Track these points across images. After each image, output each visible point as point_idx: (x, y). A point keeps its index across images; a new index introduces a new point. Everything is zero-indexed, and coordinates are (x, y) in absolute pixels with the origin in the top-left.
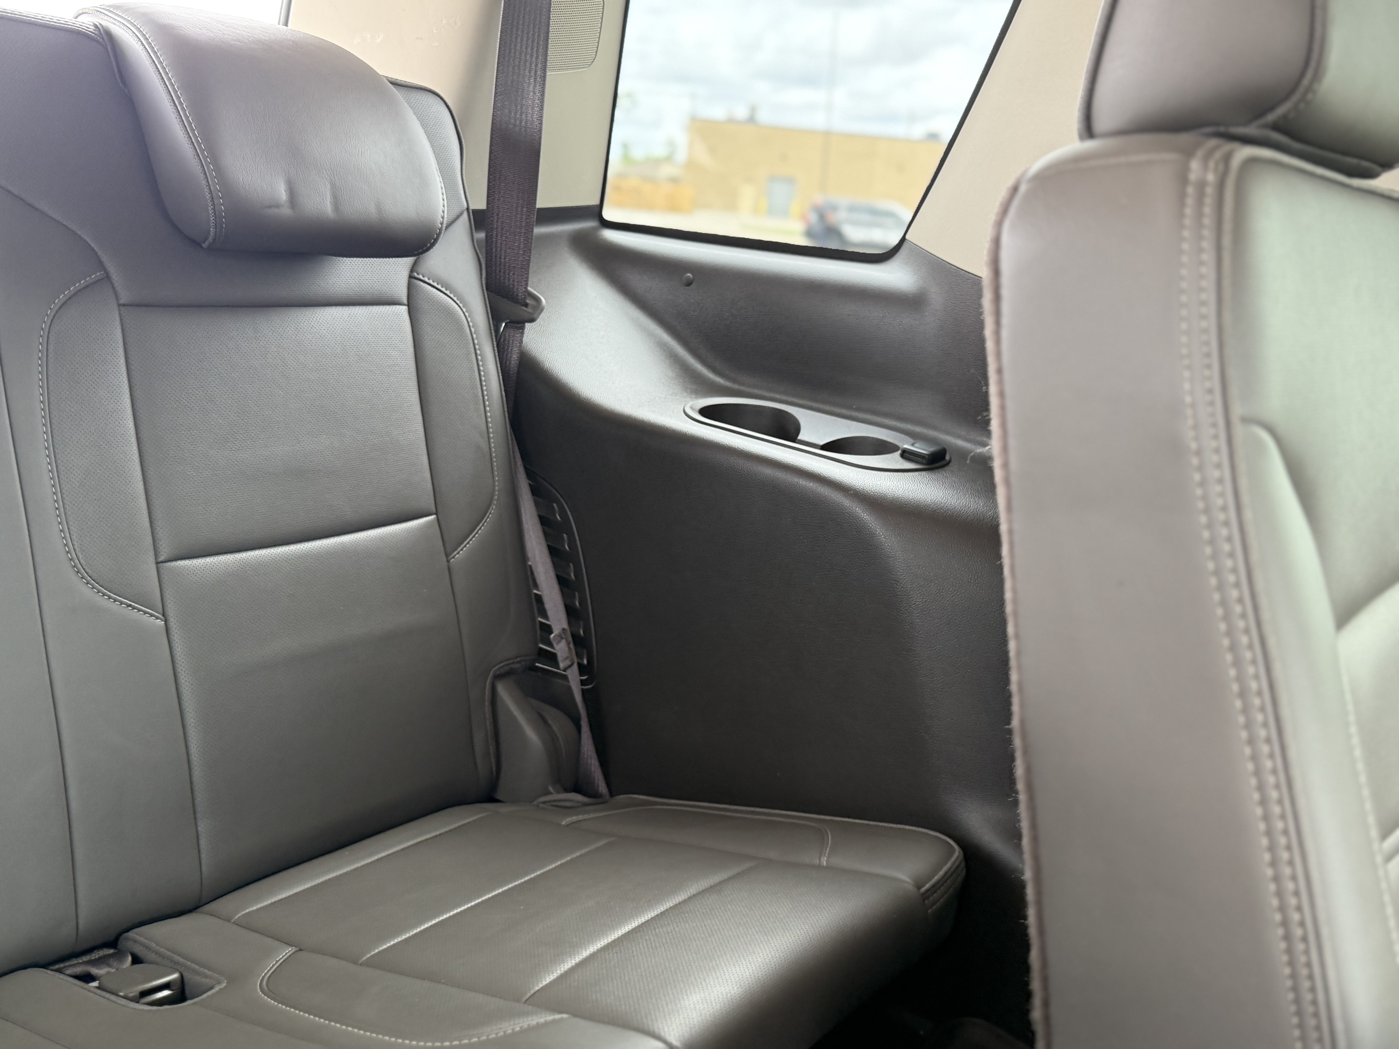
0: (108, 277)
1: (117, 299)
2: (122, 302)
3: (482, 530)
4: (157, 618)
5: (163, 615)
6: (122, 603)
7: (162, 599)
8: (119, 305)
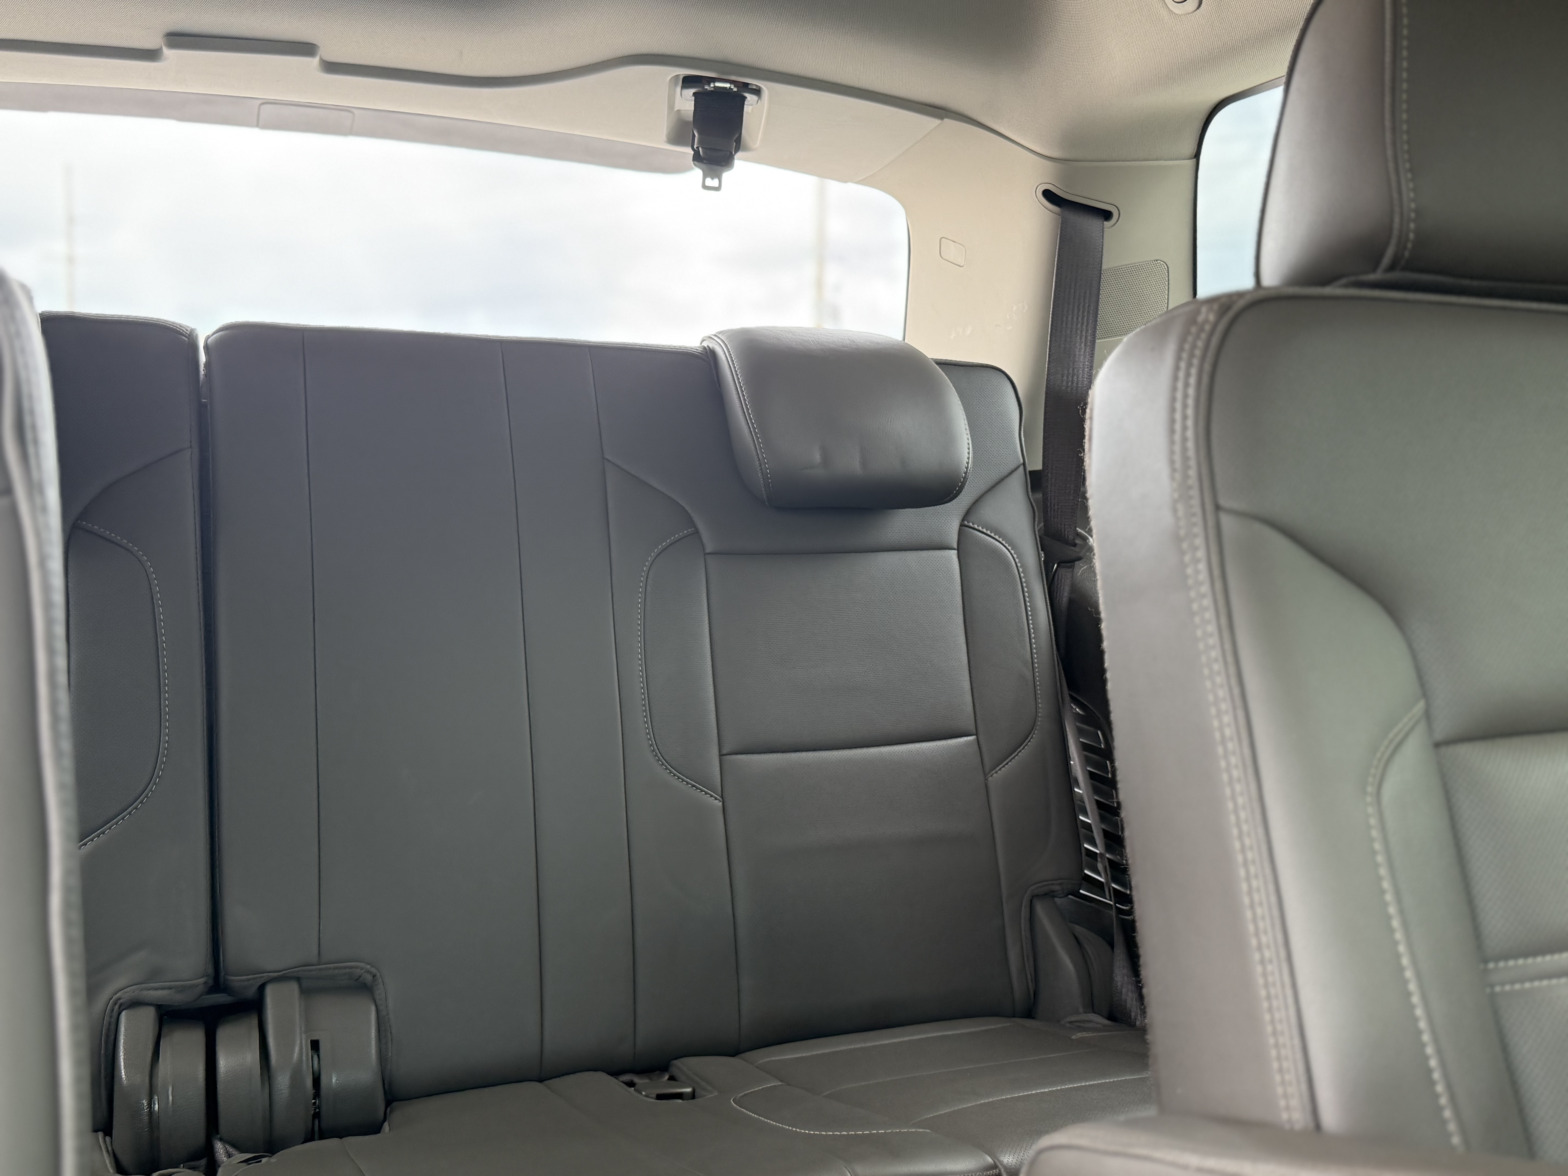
0: (697, 532)
1: (704, 550)
2: (707, 551)
3: (1024, 753)
4: (716, 799)
5: (722, 797)
6: (688, 783)
7: (722, 784)
8: (705, 554)
